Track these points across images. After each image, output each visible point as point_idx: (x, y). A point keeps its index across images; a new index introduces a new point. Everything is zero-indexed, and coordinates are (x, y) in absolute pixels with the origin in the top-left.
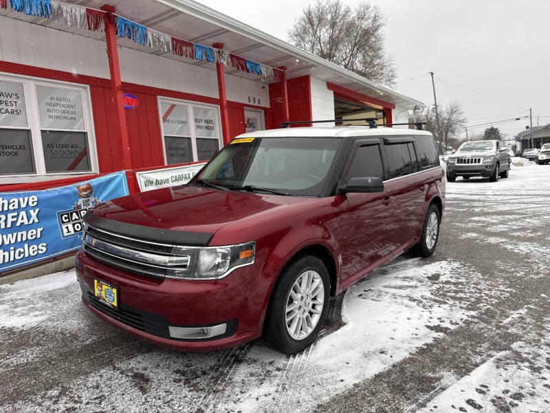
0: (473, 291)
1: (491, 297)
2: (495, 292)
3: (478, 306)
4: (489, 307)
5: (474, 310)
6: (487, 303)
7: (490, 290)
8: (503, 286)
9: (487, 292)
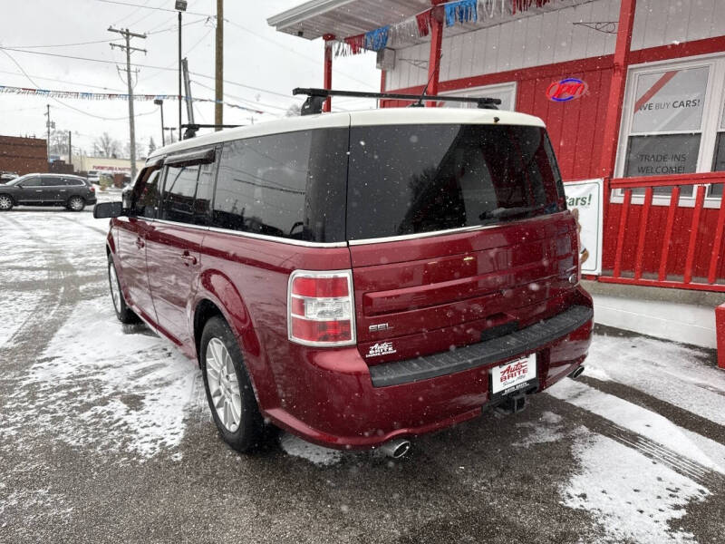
0: (52, 407)
1: (18, 409)
2: (18, 418)
3: (28, 391)
4: (12, 396)
5: (28, 385)
6: (18, 399)
7: (28, 418)
8: (10, 436)
9: (30, 412)
